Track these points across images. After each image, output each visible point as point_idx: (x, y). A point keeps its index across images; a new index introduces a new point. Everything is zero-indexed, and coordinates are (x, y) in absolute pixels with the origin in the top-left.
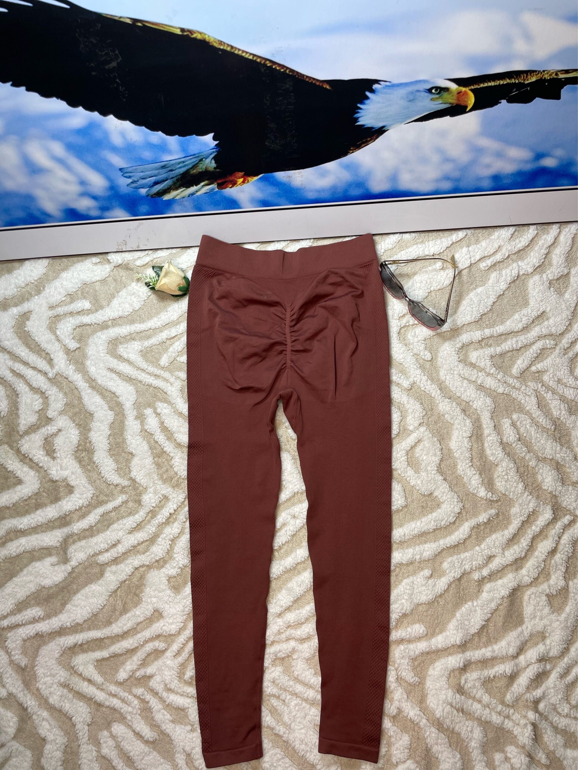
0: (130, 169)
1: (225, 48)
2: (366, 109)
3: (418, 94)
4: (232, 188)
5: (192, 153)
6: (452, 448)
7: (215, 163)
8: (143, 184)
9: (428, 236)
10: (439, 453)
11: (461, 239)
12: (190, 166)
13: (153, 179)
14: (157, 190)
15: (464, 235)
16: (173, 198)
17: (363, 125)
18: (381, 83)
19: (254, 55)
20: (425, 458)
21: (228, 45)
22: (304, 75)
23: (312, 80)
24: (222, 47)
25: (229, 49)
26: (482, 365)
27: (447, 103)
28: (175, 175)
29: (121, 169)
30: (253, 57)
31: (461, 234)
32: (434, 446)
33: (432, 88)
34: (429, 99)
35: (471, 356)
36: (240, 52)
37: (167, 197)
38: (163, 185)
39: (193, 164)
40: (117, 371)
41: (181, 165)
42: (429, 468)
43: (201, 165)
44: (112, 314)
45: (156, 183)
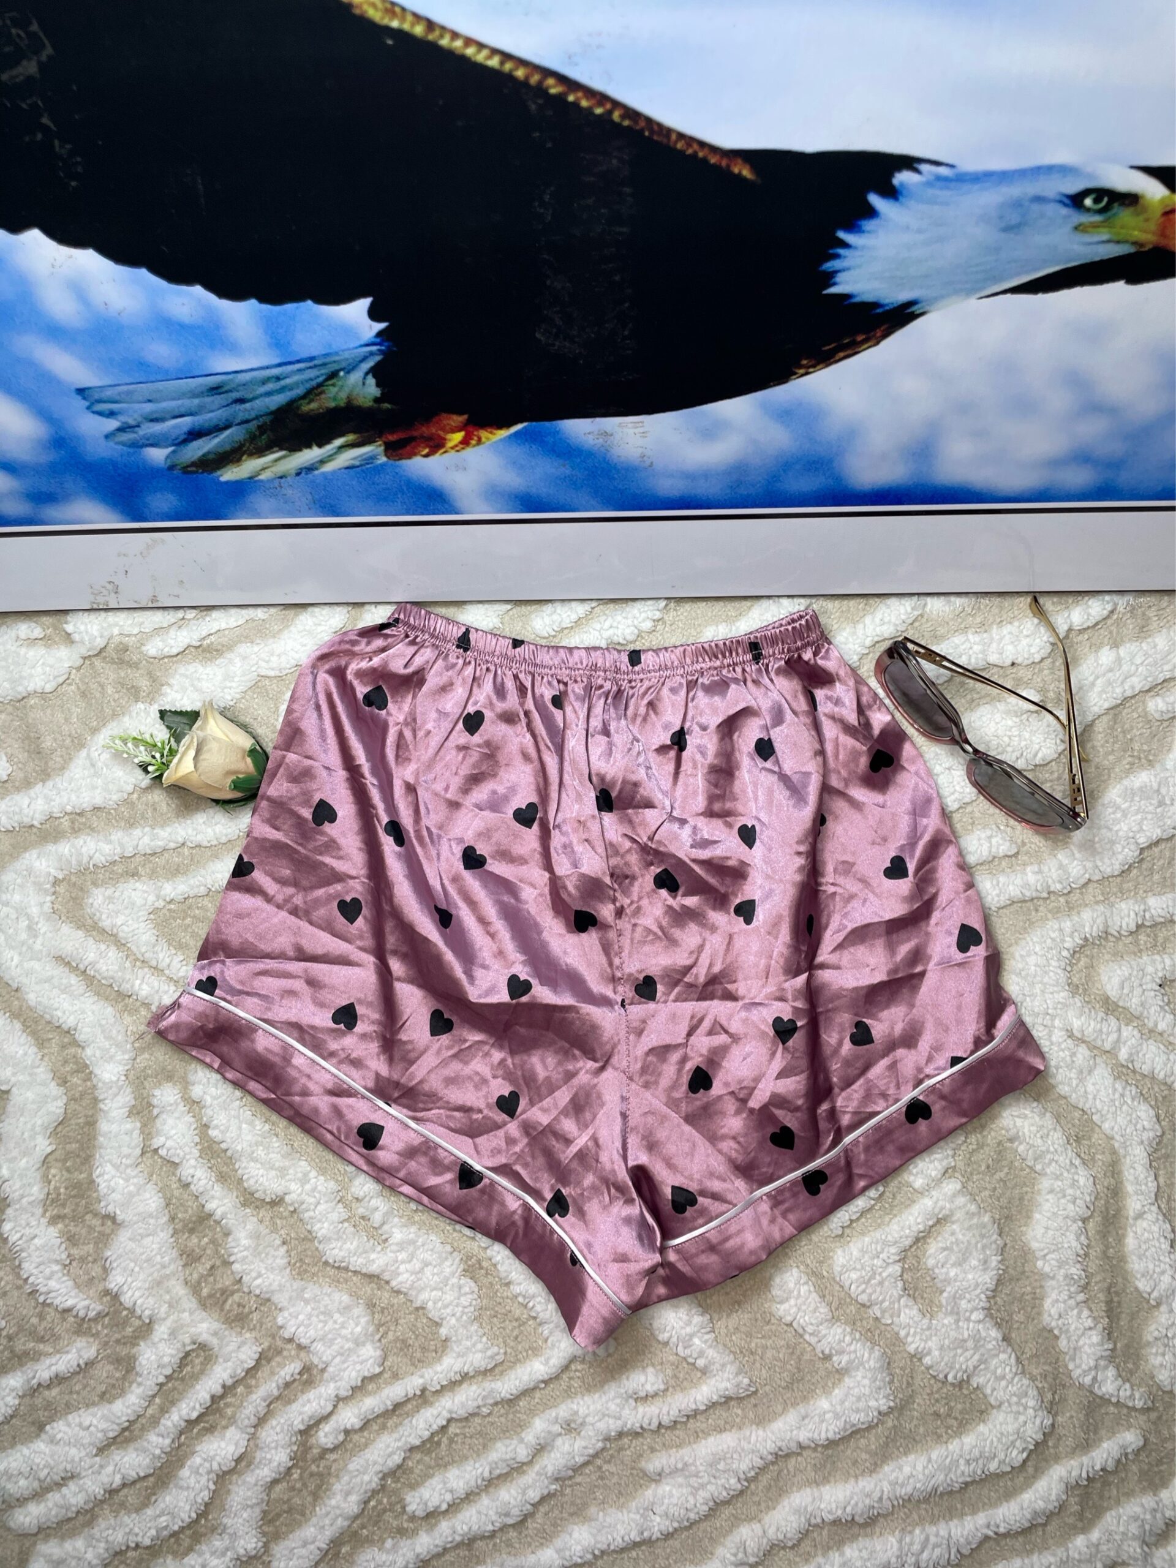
0: (109, 393)
1: (406, 27)
2: (863, 247)
3: (1035, 207)
4: (432, 459)
5: (305, 354)
6: (1035, 1245)
7: (378, 385)
8: (153, 436)
9: (1001, 608)
10: (994, 1261)
11: (1097, 624)
12: (300, 391)
13: (186, 422)
14: (200, 453)
15: (1105, 613)
16: (251, 478)
17: (848, 296)
18: (924, 167)
19: (506, 56)
20: (952, 1274)
21: (417, 17)
22: (669, 131)
23: (696, 146)
24: (395, 24)
25: (419, 30)
26: (1134, 1003)
27: (1126, 242)
28: (253, 415)
29: (81, 391)
30: (502, 63)
31: (1096, 608)
32: (983, 1236)
33: (1086, 193)
34: (1068, 228)
35: (1104, 978)
36: (458, 44)
37: (230, 474)
38: (216, 441)
39: (308, 386)
40: (82, 967)
41: (270, 386)
42: (963, 1304)
43: (332, 391)
44: (73, 797)
45: (195, 434)
